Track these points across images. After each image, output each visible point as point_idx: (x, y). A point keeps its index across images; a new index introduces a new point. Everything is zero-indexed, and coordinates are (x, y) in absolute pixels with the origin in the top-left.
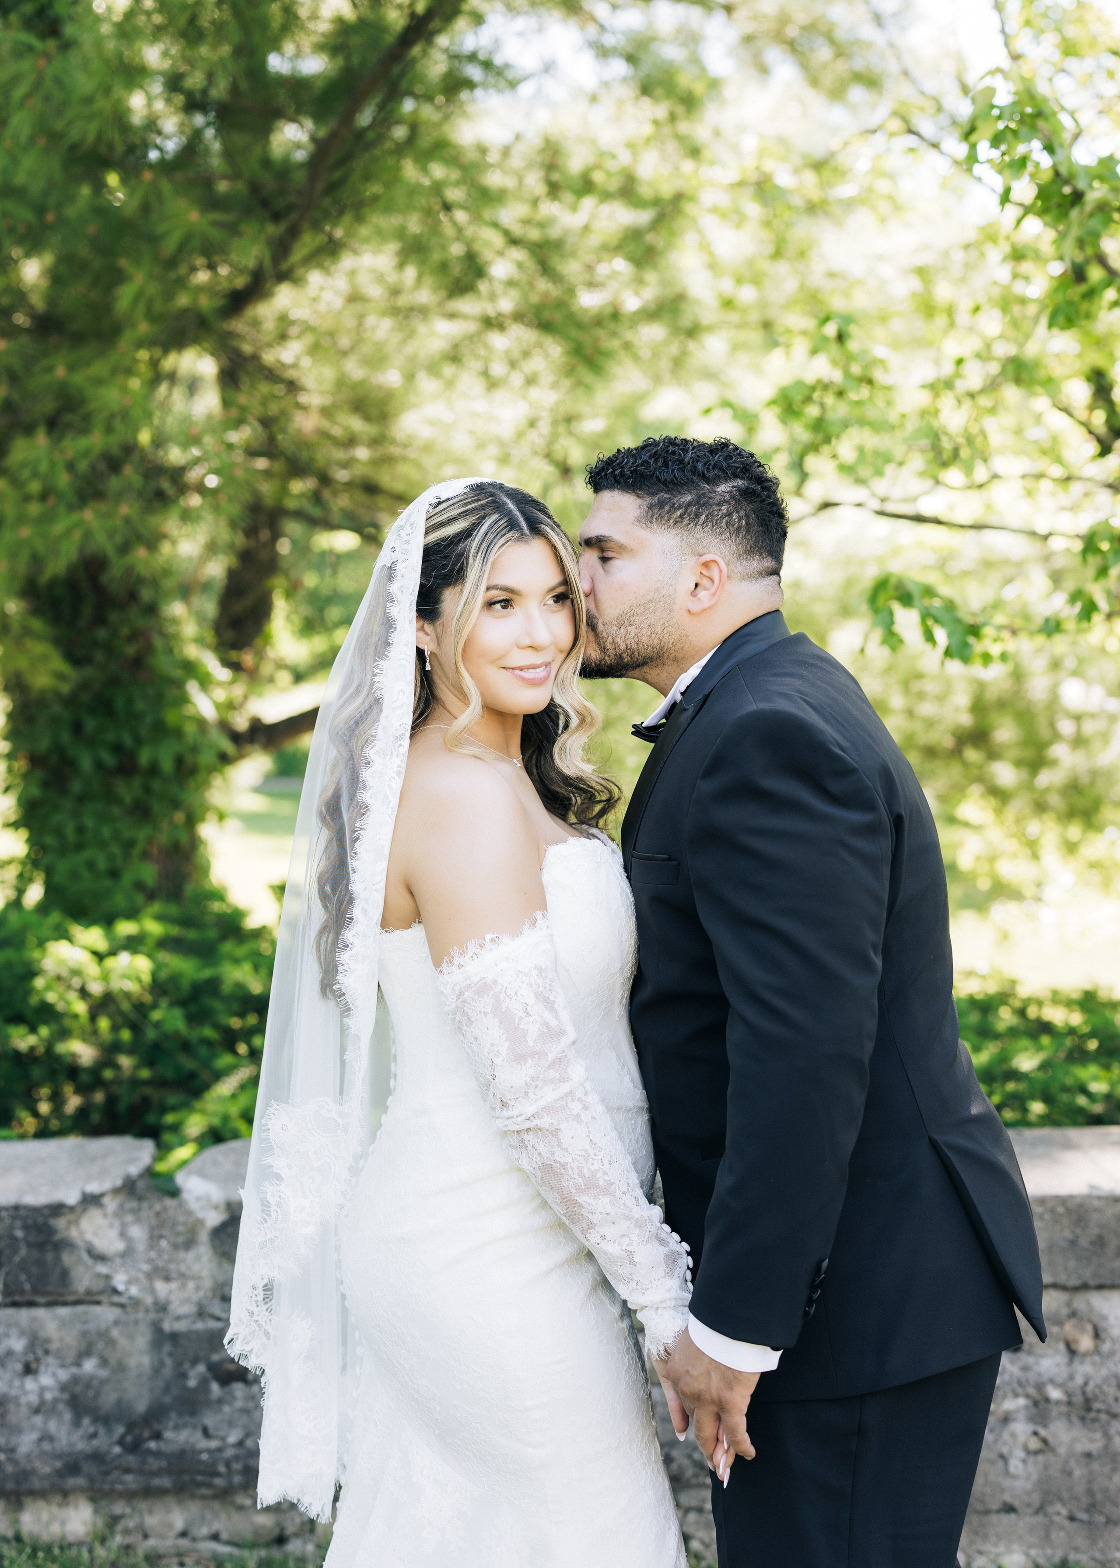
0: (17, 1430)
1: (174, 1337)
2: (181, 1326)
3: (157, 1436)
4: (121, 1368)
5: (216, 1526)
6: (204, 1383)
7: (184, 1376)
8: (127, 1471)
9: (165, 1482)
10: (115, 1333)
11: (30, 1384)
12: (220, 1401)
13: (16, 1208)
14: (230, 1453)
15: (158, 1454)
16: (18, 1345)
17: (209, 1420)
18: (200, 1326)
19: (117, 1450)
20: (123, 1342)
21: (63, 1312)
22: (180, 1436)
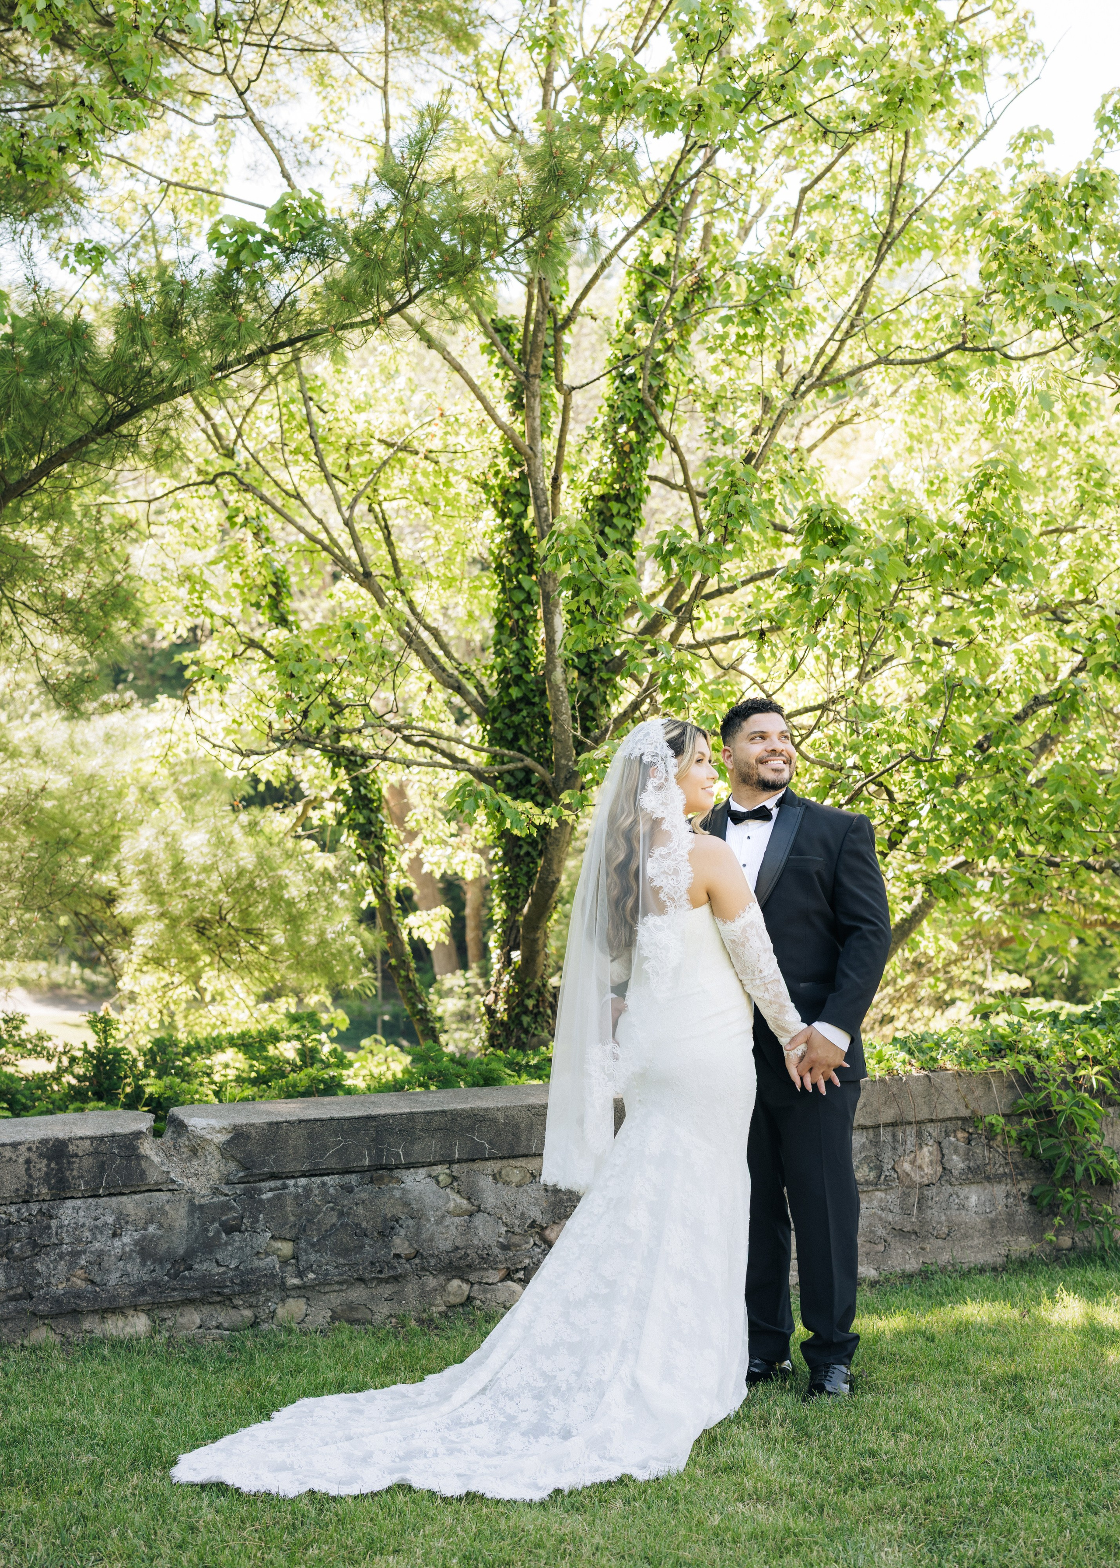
0: (108, 1271)
1: (201, 1207)
2: (203, 1201)
3: (190, 1268)
4: (171, 1228)
5: (221, 1320)
6: (218, 1233)
7: (207, 1230)
8: (174, 1290)
9: (197, 1294)
10: (167, 1208)
11: (117, 1243)
12: (226, 1244)
13: (113, 1136)
14: (231, 1274)
15: (190, 1278)
16: (110, 1220)
17: (219, 1256)
18: (215, 1200)
19: (166, 1278)
20: (172, 1213)
21: (137, 1197)
22: (203, 1267)
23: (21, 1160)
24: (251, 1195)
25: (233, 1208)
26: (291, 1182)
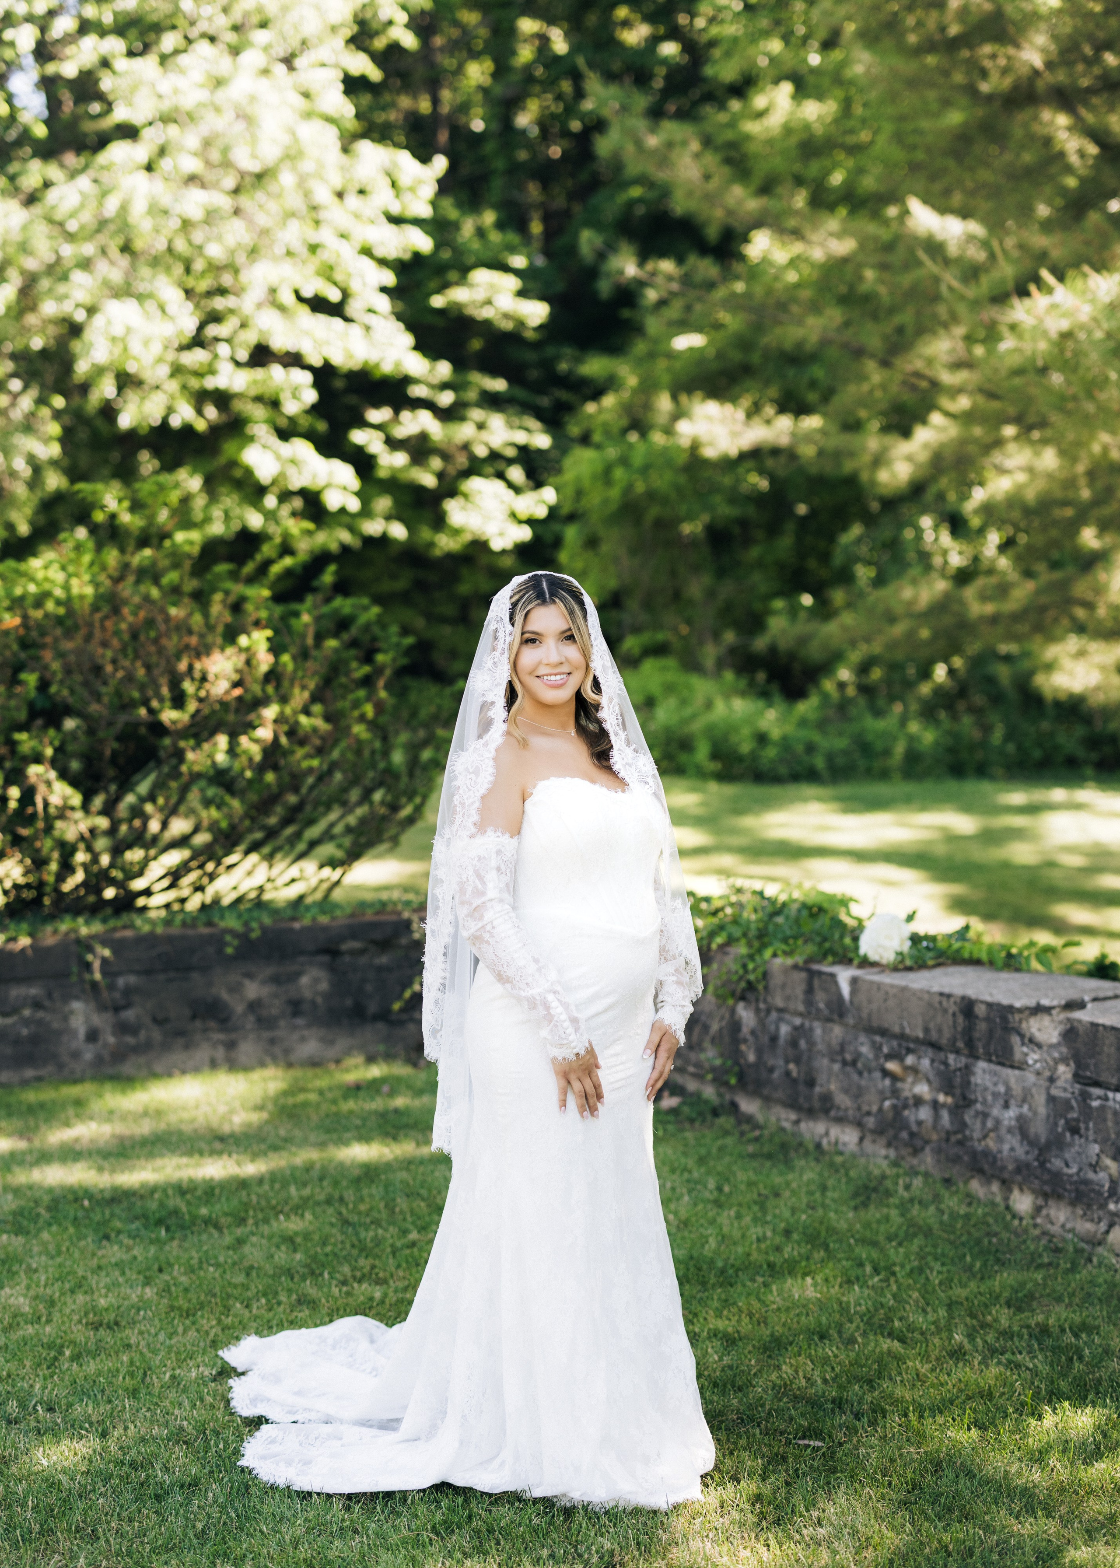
0: (1002, 1140)
1: (1053, 1099)
2: (1058, 1093)
3: (1048, 1160)
4: (1035, 1113)
6: (1063, 1131)
7: (1056, 1124)
8: (1040, 1178)
10: (1034, 1091)
11: (1006, 1114)
12: (1070, 1145)
14: (1073, 1178)
15: (1047, 1171)
16: (1002, 1089)
17: (1067, 1156)
18: (1062, 1094)
19: (1036, 1164)
20: (1036, 1097)
21: (1014, 1072)
22: (1057, 1163)
23: (951, 1011)
24: (1085, 1097)
25: (1072, 1108)
26: (1110, 1095)
